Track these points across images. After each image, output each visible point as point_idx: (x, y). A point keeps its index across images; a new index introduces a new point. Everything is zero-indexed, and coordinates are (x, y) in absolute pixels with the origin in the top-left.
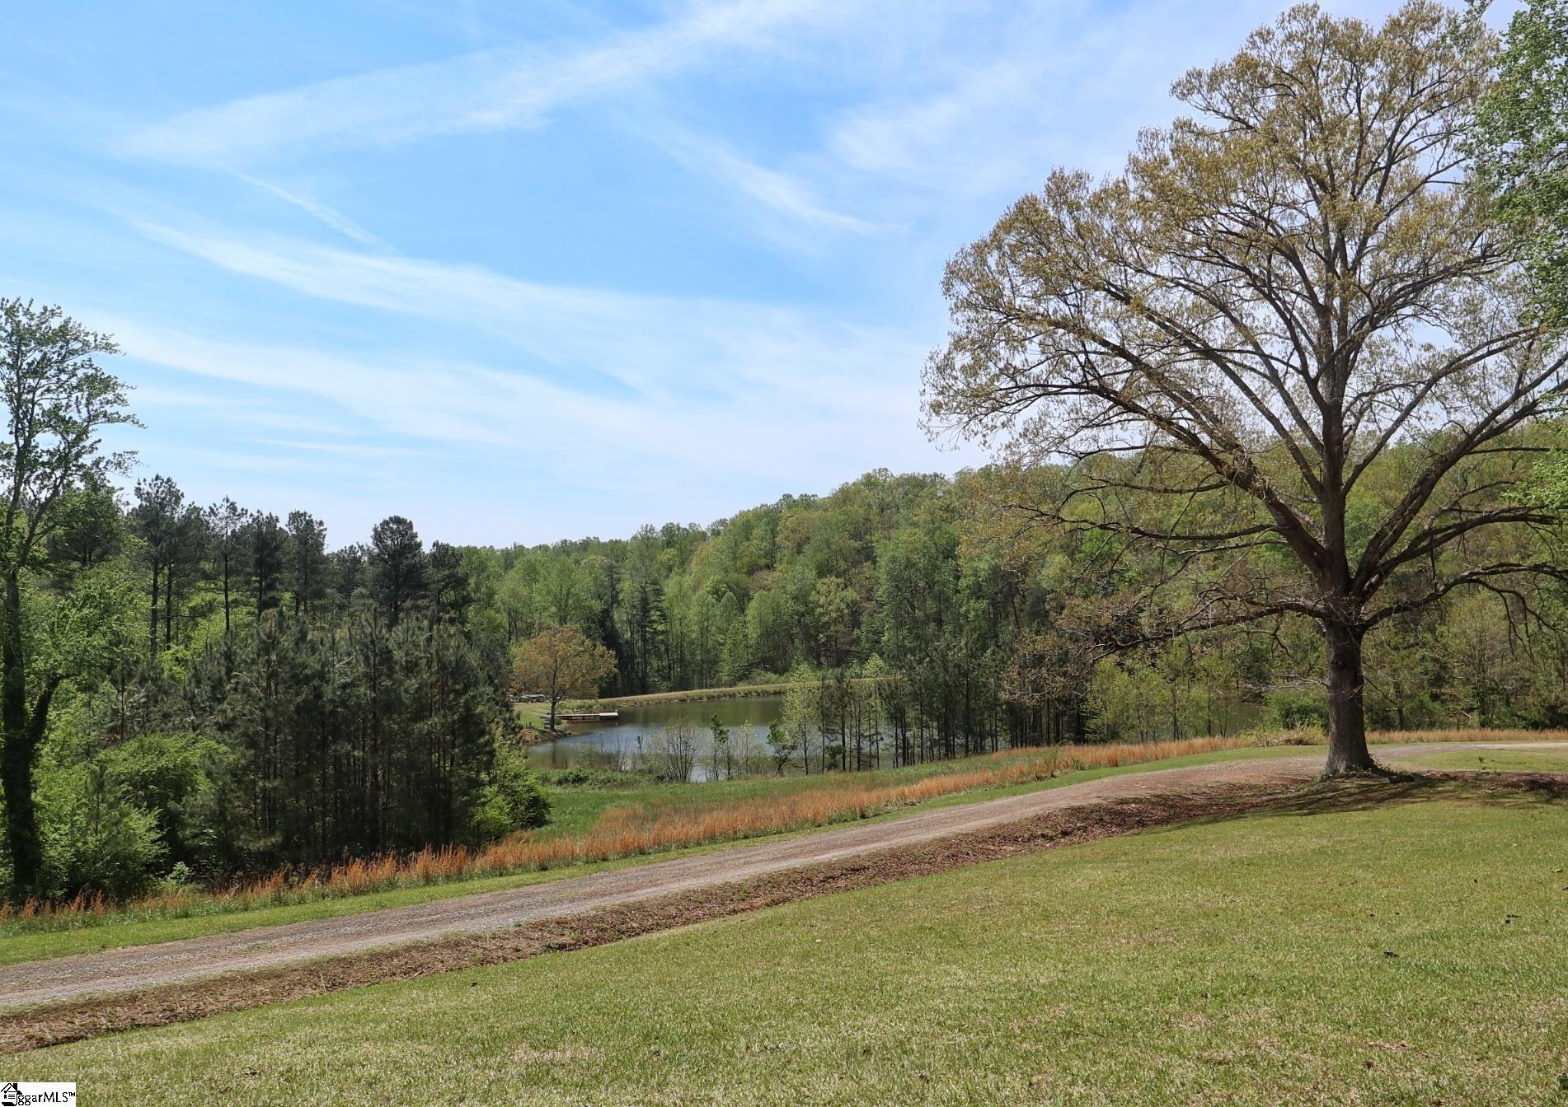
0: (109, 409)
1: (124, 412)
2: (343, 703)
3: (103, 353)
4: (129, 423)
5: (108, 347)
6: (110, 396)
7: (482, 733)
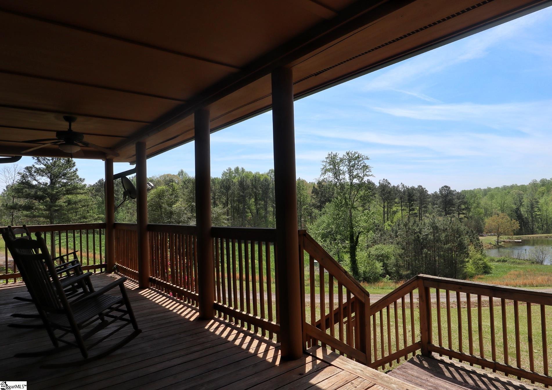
0: (367, 173)
1: (370, 173)
2: (426, 239)
3: (367, 160)
4: (372, 176)
5: (368, 159)
6: (368, 170)
7: (465, 248)
